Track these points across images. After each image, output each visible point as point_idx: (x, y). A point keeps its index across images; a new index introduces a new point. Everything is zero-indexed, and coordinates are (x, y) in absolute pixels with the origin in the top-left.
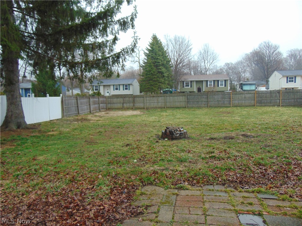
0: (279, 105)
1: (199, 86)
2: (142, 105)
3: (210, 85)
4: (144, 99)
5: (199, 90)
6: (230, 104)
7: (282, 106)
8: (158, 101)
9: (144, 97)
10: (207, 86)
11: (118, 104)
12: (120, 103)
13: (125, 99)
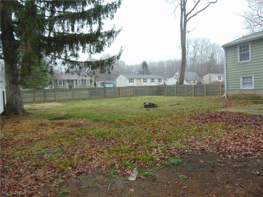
0: (146, 95)
1: (70, 85)
2: (53, 98)
3: (80, 83)
4: (55, 94)
5: (70, 87)
6: (120, 95)
7: (148, 95)
8: (67, 94)
9: (55, 92)
10: (77, 84)
11: (29, 98)
12: (31, 97)
13: (35, 93)
